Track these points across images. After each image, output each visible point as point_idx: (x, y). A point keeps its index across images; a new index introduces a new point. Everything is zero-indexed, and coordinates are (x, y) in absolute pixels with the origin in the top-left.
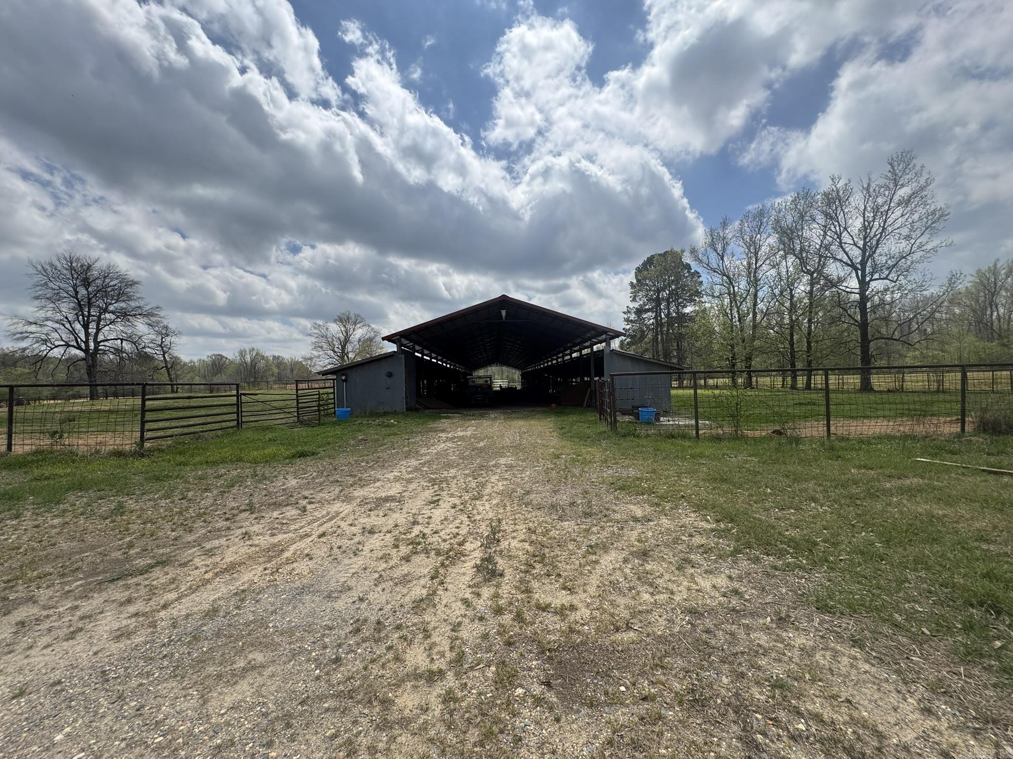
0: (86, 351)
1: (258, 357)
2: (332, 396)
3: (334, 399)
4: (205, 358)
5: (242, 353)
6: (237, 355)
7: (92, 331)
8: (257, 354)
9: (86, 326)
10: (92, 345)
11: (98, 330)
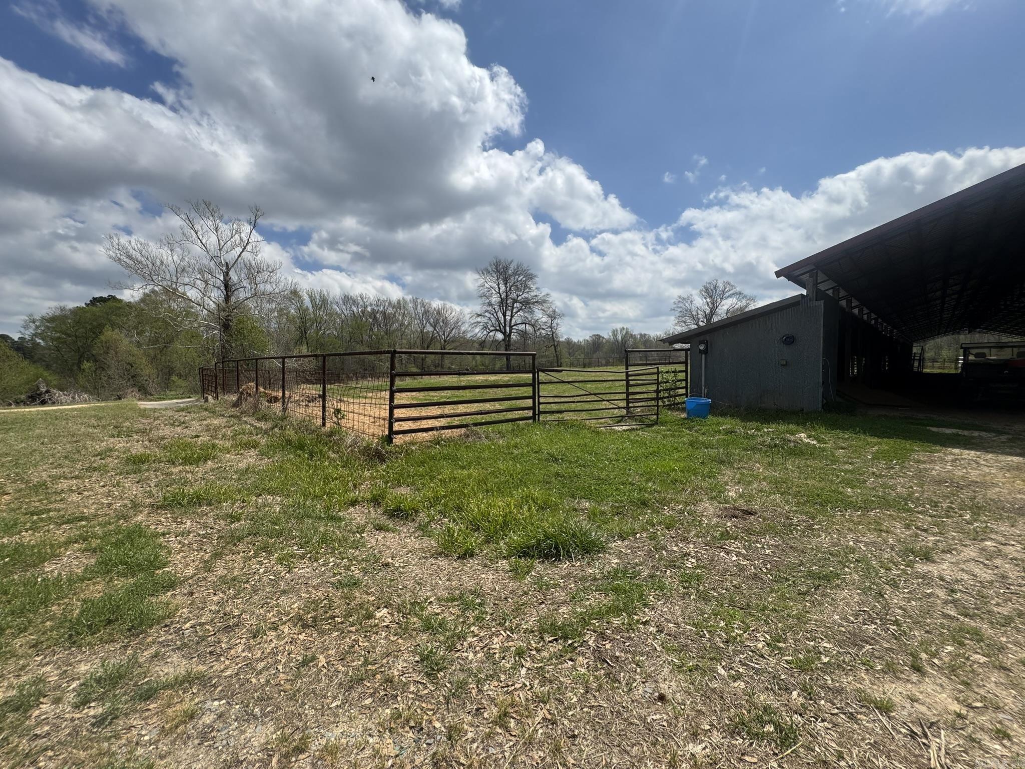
0: (504, 333)
1: (628, 335)
2: (682, 376)
3: (686, 380)
4: (587, 338)
5: (614, 332)
6: (611, 334)
7: (508, 318)
8: (627, 333)
9: (504, 315)
10: (508, 329)
11: (512, 316)
